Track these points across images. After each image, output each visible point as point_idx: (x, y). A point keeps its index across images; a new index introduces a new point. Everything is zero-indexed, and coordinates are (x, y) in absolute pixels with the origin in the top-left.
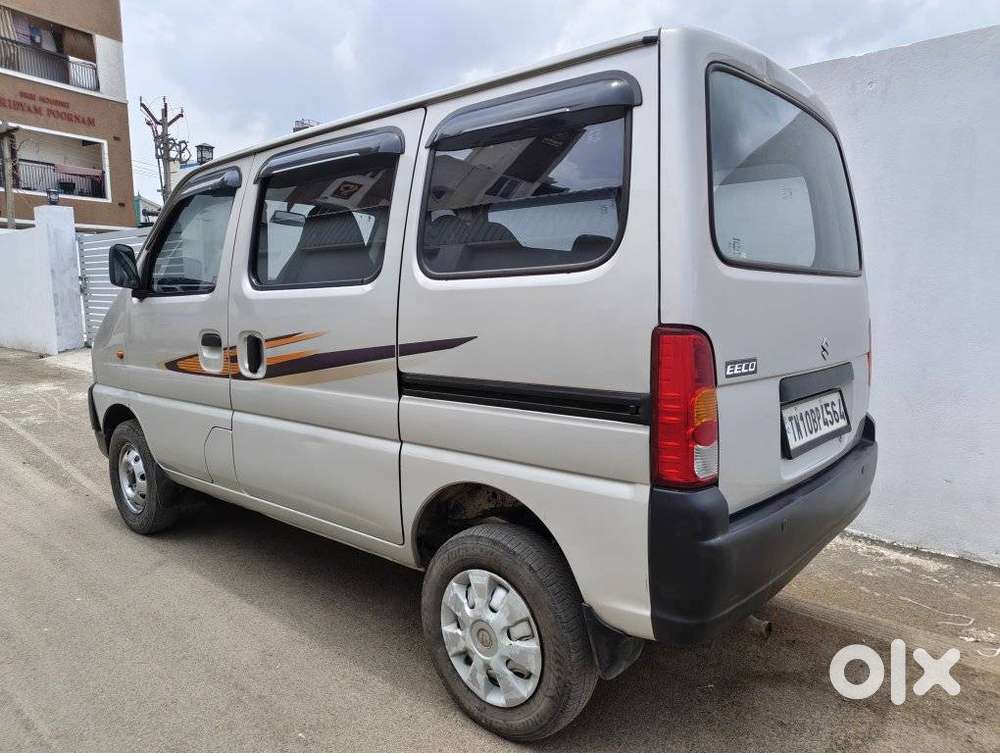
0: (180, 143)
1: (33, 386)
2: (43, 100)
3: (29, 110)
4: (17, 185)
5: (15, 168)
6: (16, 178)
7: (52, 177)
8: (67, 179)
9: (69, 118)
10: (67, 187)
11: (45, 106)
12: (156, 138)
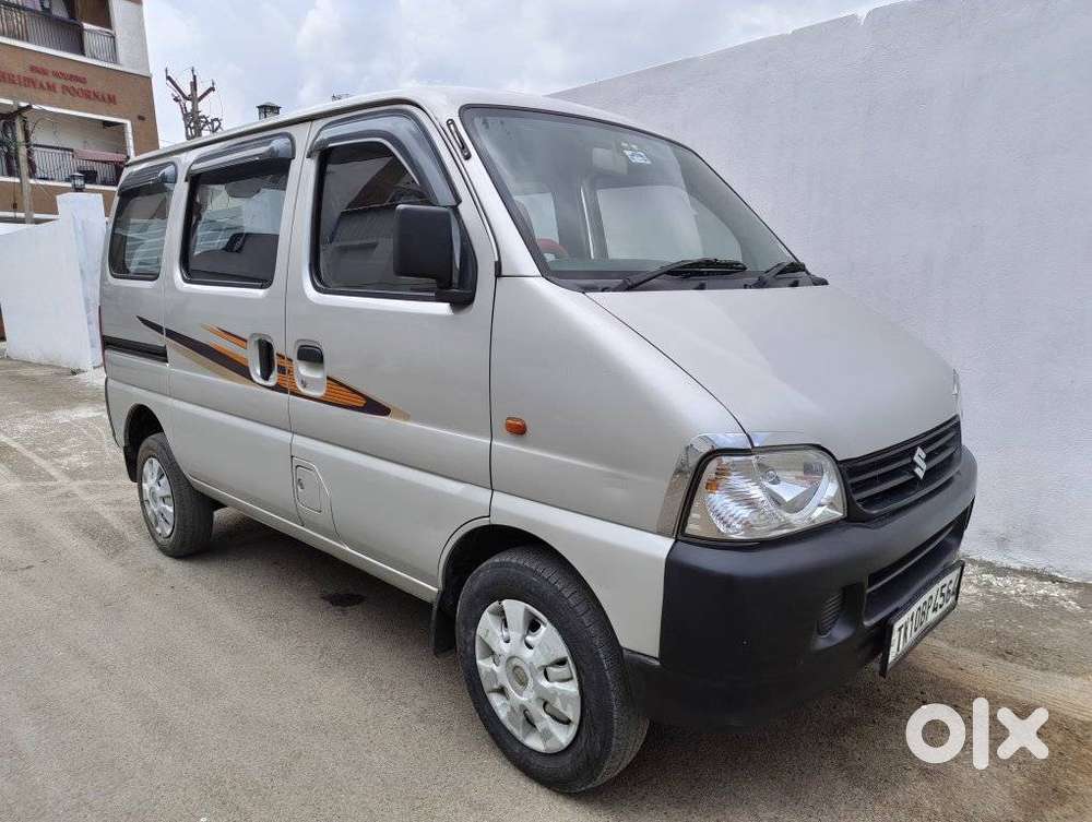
0: (213, 121)
1: (67, 412)
2: (56, 75)
3: (41, 86)
4: (32, 174)
5: (29, 153)
6: (31, 164)
7: (71, 165)
8: (88, 166)
9: (87, 95)
10: (90, 176)
11: (59, 82)
12: (186, 116)
